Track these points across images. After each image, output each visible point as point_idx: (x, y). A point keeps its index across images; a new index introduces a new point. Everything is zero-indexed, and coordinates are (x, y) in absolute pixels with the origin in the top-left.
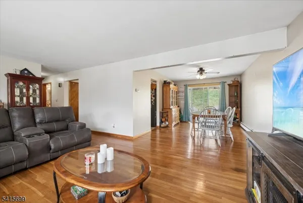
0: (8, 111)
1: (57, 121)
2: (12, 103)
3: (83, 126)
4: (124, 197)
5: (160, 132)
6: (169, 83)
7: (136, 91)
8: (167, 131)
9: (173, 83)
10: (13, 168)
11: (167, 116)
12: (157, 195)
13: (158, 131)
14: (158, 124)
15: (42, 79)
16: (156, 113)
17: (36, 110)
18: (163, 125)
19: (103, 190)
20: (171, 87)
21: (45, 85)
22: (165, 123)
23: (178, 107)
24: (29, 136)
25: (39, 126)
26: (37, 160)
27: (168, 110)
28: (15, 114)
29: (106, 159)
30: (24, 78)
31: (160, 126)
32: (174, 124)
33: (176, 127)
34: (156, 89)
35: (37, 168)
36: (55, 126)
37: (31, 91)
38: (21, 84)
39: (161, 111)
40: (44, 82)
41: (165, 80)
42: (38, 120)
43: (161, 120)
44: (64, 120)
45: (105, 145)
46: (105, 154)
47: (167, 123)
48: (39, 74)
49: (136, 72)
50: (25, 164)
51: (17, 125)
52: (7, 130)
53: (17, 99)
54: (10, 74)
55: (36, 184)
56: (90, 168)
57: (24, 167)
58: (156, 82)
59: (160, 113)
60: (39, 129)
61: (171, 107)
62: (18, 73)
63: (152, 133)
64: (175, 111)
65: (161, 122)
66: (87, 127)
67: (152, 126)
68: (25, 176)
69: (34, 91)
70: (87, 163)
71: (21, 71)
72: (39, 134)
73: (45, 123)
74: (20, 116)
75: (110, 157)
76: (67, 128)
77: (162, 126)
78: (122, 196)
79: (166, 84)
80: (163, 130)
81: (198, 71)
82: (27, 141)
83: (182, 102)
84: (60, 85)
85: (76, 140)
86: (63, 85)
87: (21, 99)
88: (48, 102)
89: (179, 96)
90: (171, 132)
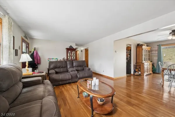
0: (66, 62)
1: (80, 66)
2: (67, 59)
3: (89, 69)
4: (102, 103)
5: (134, 78)
6: (142, 45)
7: (116, 52)
8: (140, 78)
9: (146, 45)
10: (67, 82)
11: (140, 68)
12: (121, 109)
13: (132, 77)
14: (132, 73)
15: (75, 49)
16: (131, 66)
17: (74, 61)
18: (137, 73)
19: (92, 94)
20: (143, 48)
21: (77, 51)
22: (138, 73)
23: (151, 62)
24: (71, 71)
25: (74, 68)
26: (73, 80)
27: (141, 64)
28: (68, 63)
29: (95, 84)
30: (70, 49)
31: (134, 74)
32: (145, 74)
33: (148, 77)
34: (131, 50)
35: (73, 83)
36: (79, 68)
37: (72, 54)
38: (70, 51)
39: (135, 64)
40: (76, 50)
41: (138, 43)
42: (74, 66)
43: (135, 70)
44: (82, 66)
45: (95, 78)
46: (95, 81)
47: (140, 73)
48: (74, 47)
49: (116, 41)
50: (70, 81)
51: (68, 67)
52: (66, 68)
53: (69, 57)
54: (67, 48)
55: (73, 88)
56: (89, 86)
57: (70, 82)
58: (131, 45)
59: (134, 65)
60: (74, 69)
61: (144, 62)
62: (69, 48)
63: (127, 78)
64: (147, 65)
65: (135, 71)
66: (91, 70)
67: (127, 74)
68: (70, 85)
69: (73, 54)
70: (88, 84)
71: (70, 47)
72: (74, 71)
73: (76, 67)
74: (69, 64)
75: (97, 84)
76: (83, 70)
77: (135, 74)
78: (101, 101)
79: (139, 46)
80: (136, 77)
81: (170, 33)
82: (71, 72)
83: (155, 59)
84: (82, 51)
85: (86, 75)
86: (83, 51)
87: (70, 58)
88: (78, 59)
89: (151, 54)
90: (143, 79)
